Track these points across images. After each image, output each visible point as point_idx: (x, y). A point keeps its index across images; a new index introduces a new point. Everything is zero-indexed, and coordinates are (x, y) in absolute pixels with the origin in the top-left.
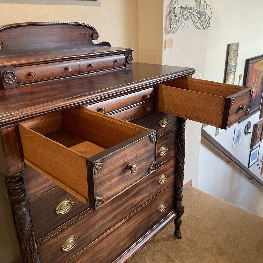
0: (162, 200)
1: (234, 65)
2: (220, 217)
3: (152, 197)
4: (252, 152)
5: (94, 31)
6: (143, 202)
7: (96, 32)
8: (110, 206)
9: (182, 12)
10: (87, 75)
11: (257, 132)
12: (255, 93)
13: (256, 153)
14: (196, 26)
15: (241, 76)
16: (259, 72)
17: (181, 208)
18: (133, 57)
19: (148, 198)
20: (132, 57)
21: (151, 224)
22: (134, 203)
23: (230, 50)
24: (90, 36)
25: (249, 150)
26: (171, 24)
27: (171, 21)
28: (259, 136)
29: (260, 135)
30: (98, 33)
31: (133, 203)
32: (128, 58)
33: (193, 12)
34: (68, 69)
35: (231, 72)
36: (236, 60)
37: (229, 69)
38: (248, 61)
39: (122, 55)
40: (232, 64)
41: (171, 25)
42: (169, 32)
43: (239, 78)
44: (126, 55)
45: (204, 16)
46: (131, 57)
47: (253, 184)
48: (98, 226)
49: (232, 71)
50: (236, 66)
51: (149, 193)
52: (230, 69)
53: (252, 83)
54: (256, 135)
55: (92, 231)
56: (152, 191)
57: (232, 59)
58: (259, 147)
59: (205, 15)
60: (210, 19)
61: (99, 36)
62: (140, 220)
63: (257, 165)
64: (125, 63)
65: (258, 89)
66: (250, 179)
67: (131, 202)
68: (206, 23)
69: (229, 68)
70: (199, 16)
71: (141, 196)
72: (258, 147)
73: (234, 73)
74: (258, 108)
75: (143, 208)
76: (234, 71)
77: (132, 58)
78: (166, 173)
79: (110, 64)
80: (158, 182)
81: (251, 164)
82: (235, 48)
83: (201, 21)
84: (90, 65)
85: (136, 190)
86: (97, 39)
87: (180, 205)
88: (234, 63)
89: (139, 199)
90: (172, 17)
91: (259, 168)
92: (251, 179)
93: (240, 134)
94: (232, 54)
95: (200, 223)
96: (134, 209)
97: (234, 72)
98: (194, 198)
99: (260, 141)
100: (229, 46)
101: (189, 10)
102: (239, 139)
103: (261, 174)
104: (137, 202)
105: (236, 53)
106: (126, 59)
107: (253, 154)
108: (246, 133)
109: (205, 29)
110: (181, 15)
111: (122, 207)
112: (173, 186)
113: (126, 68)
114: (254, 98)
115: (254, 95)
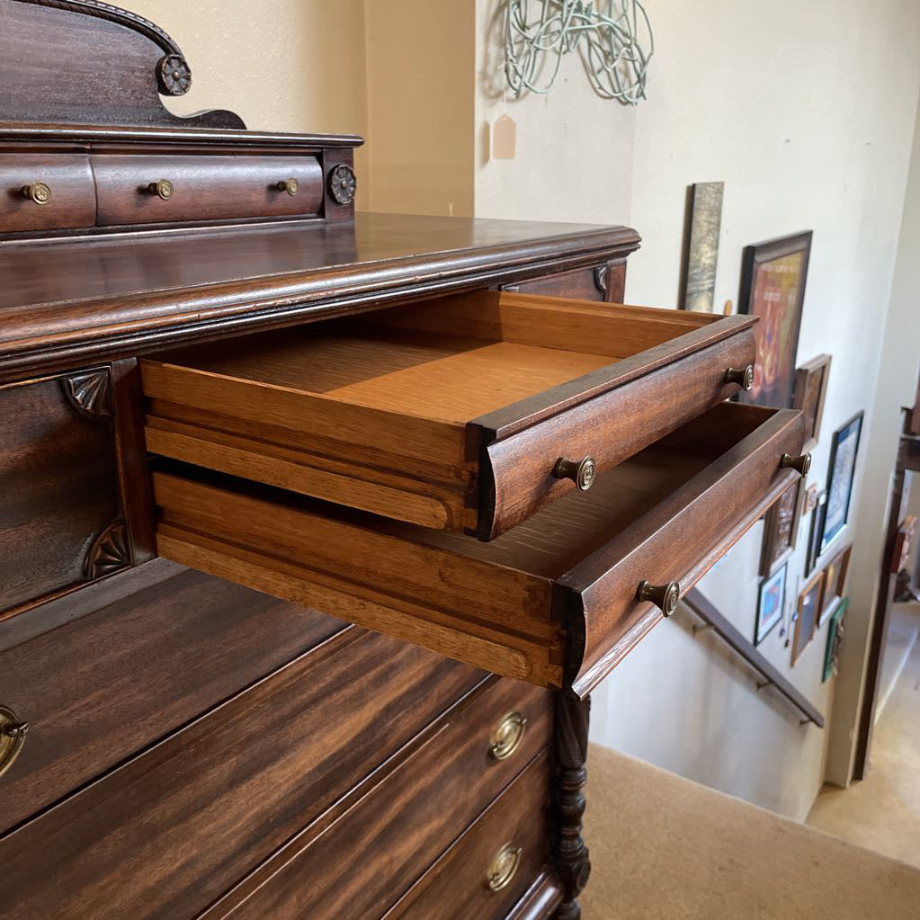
0: (504, 832)
1: (710, 265)
2: (720, 869)
3: (461, 829)
4: (766, 588)
5: (167, 52)
6: (428, 858)
7: (178, 58)
9: (547, 19)
10: (138, 237)
11: (781, 516)
12: (773, 371)
13: (776, 592)
14: (597, 86)
15: (731, 307)
17: (581, 857)
18: (355, 173)
19: (447, 837)
20: (351, 172)
22: (385, 873)
23: (696, 205)
24: (150, 72)
25: (756, 580)
26: (507, 55)
27: (508, 46)
28: (784, 528)
29: (787, 522)
30: (187, 60)
31: (378, 875)
32: (335, 177)
33: (586, 23)
34: (29, 197)
35: (701, 289)
36: (716, 247)
37: (696, 276)
38: (750, 254)
39: (309, 162)
40: (703, 259)
41: (509, 62)
42: (499, 94)
44: (324, 162)
45: (625, 49)
46: (349, 175)
47: (769, 703)
49: (703, 285)
50: (715, 268)
51: (450, 812)
52: (696, 280)
53: (762, 336)
54: (776, 526)
56: (464, 799)
57: (704, 243)
58: (784, 567)
59: (629, 46)
60: (644, 63)
61: (192, 78)
63: (781, 635)
64: (320, 201)
65: (781, 356)
66: (759, 686)
67: (369, 873)
68: (630, 82)
69: (694, 274)
70: (606, 48)
71: (417, 835)
72: (781, 567)
73: (710, 294)
75: (427, 888)
76: (710, 286)
77: (354, 178)
78: (519, 707)
79: (254, 197)
80: (486, 751)
81: (762, 630)
82: (712, 203)
83: (615, 69)
84: (150, 190)
85: (393, 810)
86: (184, 90)
87: (576, 842)
88: (711, 257)
89: (405, 849)
90: (511, 27)
91: (786, 645)
92: (766, 684)
94: (704, 224)
95: (646, 908)
96: (384, 902)
97: (708, 290)
98: (605, 792)
99: (789, 545)
100: (692, 191)
101: (572, 14)
103: (792, 664)
104: (398, 867)
105: (714, 220)
106: (328, 178)
107: (769, 593)
109: (628, 102)
110: (544, 26)
112: (548, 760)
113: (325, 223)
114: (768, 390)
115: (770, 379)
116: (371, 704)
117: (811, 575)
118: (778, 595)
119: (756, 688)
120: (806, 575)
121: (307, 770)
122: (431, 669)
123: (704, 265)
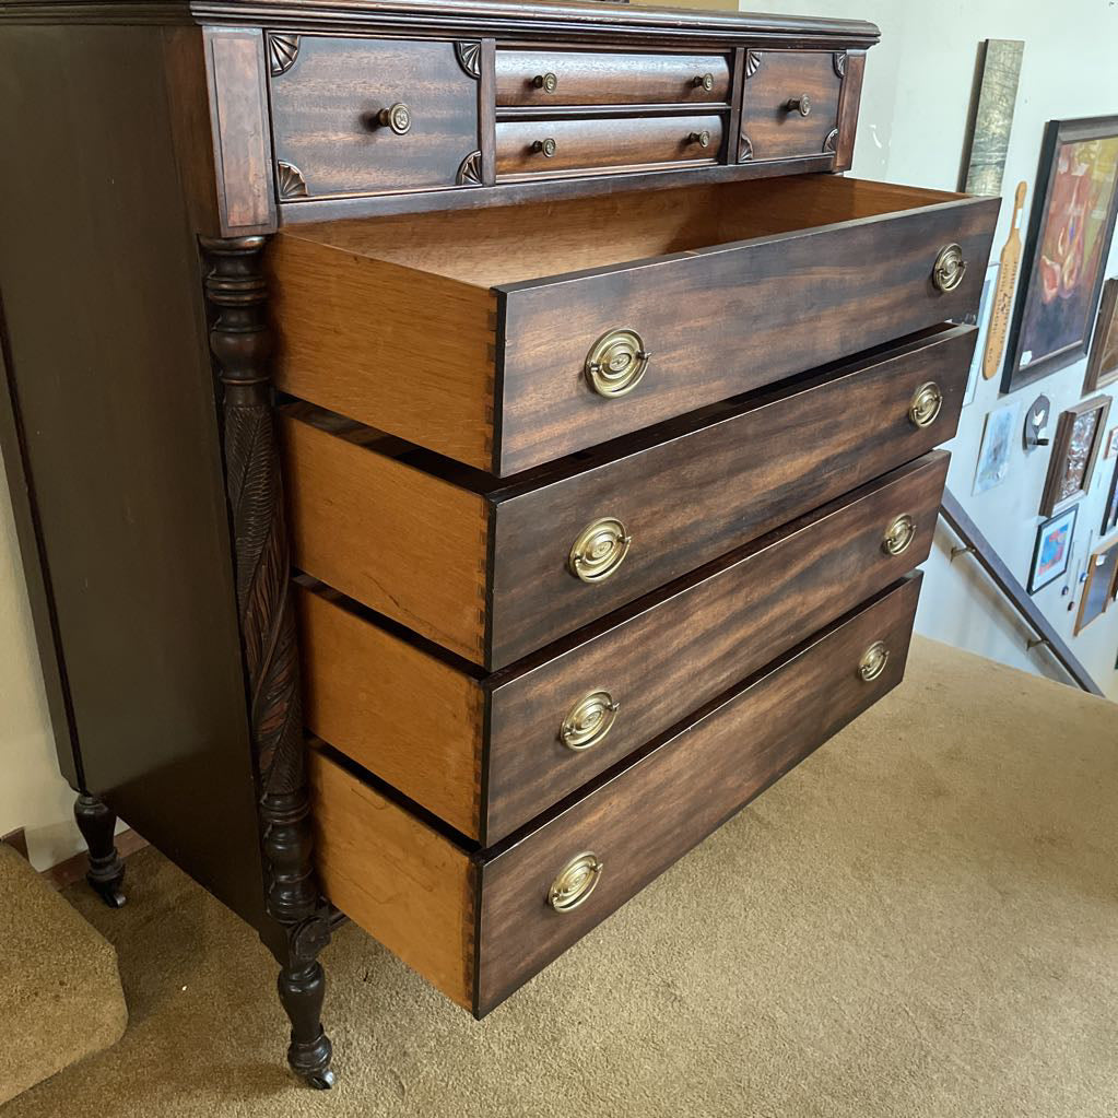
1: (1001, 135)
4: (1046, 531)
6: (824, 618)
8: (729, 598)
11: (1073, 448)
12: (1074, 275)
13: (1060, 539)
15: (1025, 191)
16: (1094, 190)
21: (829, 724)
22: (798, 610)
23: (988, 64)
25: (1037, 519)
28: (1075, 466)
29: (1080, 460)
31: (791, 612)
35: (987, 160)
36: (1010, 114)
37: (982, 146)
38: (1053, 128)
40: (993, 127)
43: (1017, 198)
48: (679, 674)
49: (990, 157)
50: (1007, 139)
51: (846, 584)
52: (982, 150)
53: (1063, 229)
54: (1065, 460)
55: (660, 689)
56: (858, 580)
57: (994, 109)
58: (1074, 513)
62: (799, 696)
63: (1063, 593)
65: (1086, 259)
66: (1030, 643)
67: (789, 603)
69: (980, 143)
71: (823, 591)
72: (1070, 511)
73: (999, 169)
74: (1080, 342)
76: (1000, 159)
78: (912, 512)
80: (883, 542)
81: (1038, 580)
82: (1008, 63)
85: (812, 557)
88: (1003, 126)
89: (814, 598)
91: (1069, 608)
92: (1039, 643)
93: (1006, 440)
94: (997, 87)
97: (997, 164)
99: (1081, 487)
100: (984, 47)
102: (998, 461)
103: (1076, 634)
104: (806, 612)
105: (1010, 83)
107: (1049, 538)
108: (1030, 442)
111: (762, 615)
114: (1067, 296)
115: (1069, 283)
116: (818, 451)
117: (1109, 535)
118: (1064, 543)
119: (1026, 645)
120: (1103, 533)
121: (772, 488)
122: (860, 440)
123: (994, 134)
